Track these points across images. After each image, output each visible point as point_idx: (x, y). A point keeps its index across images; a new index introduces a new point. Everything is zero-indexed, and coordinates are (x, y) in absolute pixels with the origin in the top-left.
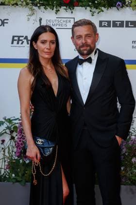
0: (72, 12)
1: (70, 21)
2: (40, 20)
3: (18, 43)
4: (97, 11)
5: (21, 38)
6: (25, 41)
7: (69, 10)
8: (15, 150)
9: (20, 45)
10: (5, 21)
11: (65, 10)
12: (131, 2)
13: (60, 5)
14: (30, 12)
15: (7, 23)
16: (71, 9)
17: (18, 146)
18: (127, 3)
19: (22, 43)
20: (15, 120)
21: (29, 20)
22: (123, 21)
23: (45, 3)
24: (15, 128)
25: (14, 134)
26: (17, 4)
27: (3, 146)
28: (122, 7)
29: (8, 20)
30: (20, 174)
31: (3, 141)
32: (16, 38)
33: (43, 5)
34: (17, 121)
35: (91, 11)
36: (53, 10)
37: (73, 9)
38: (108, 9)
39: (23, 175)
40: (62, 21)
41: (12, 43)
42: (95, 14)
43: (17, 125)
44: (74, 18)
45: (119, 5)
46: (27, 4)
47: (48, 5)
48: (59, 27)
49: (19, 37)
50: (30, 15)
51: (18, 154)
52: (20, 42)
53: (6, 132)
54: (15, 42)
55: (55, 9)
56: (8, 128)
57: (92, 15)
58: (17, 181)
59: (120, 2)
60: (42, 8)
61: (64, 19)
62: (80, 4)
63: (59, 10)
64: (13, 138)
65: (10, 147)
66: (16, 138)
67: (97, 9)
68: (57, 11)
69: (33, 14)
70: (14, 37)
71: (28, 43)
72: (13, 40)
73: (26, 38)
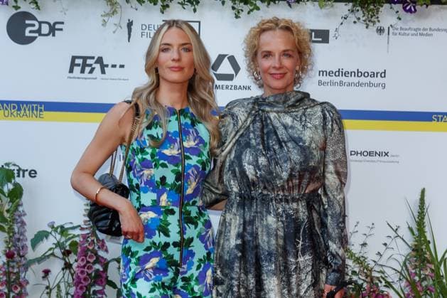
0: (195, 10)
2: (130, 25)
3: (83, 71)
4: (247, 8)
6: (98, 67)
7: (189, 7)
8: (72, 290)
9: (86, 74)
10: (57, 26)
11: (180, 6)
14: (108, 9)
15: (61, 30)
16: (192, 4)
17: (77, 283)
19: (91, 72)
20: (74, 228)
21: (104, 23)
24: (74, 244)
25: (72, 259)
27: (46, 283)
28: (298, 1)
29: (62, 23)
31: (47, 272)
32: (78, 61)
34: (77, 232)
35: (233, 8)
36: (155, 4)
37: (197, 3)
38: (269, 4)
41: (71, 71)
42: (242, 15)
43: (77, 239)
44: (199, 22)
49: (85, 59)
50: (107, 15)
52: (88, 69)
53: (53, 254)
55: (160, 3)
56: (58, 245)
57: (237, 17)
63: (168, 6)
64: (68, 266)
65: (62, 285)
66: (75, 266)
67: (246, 3)
68: (165, 7)
69: (114, 12)
70: (74, 58)
71: (103, 72)
72: (73, 65)
73: (100, 60)
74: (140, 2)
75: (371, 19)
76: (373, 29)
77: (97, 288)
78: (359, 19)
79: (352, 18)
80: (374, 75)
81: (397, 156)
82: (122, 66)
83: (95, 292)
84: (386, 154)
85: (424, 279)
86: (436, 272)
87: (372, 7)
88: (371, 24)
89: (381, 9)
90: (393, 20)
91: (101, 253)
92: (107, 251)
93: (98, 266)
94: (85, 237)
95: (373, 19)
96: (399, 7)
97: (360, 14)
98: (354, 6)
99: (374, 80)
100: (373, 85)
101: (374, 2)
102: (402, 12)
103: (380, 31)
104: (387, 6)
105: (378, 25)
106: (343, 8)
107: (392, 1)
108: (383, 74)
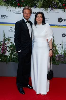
2: (10, 10)
3: (3, 17)
5: (4, 16)
6: (5, 17)
7: (19, 8)
13: (17, 6)
14: (7, 8)
17: (2, 50)
19: (4, 18)
21: (6, 10)
22: (36, 12)
23: (12, 5)
26: (3, 5)
30: (3, 59)
33: (11, 6)
34: (2, 42)
39: (4, 59)
40: (17, 11)
41: (1, 17)
43: (2, 43)
45: (35, 7)
46: (6, 5)
47: (13, 6)
48: (16, 13)
49: (3, 16)
51: (2, 53)
52: (4, 17)
54: (2, 17)
58: (2, 61)
60: (11, 7)
62: (23, 6)
66: (2, 47)
68: (16, 8)
69: (8, 8)
70: (2, 15)
71: (6, 18)
72: (1, 16)
73: (6, 16)
74: (12, 7)
75: (46, 10)
76: (47, 12)
77: (5, 51)
79: (44, 10)
82: (9, 17)
83: (5, 52)
85: (54, 49)
86: (55, 48)
90: (50, 11)
91: (6, 45)
92: (7, 45)
93: (5, 47)
94: (3, 43)
97: (45, 10)
98: (44, 8)
101: (47, 8)
102: (51, 10)
103: (48, 12)
104: (49, 9)
105: (47, 11)
106: (42, 9)
107: (49, 8)
108: (48, 19)
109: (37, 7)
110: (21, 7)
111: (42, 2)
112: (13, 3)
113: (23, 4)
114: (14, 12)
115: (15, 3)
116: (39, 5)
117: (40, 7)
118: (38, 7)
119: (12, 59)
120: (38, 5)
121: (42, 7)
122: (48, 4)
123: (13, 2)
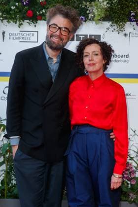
0: (35, 26)
1: (33, 35)
7: (32, 24)
11: (28, 24)
12: (94, 16)
13: (23, 19)
16: (34, 23)
18: (89, 18)
22: (87, 35)
23: (8, 16)
28: (85, 21)
33: (6, 18)
36: (16, 23)
37: (37, 22)
40: (25, 35)
44: (38, 32)
45: (82, 19)
47: (11, 18)
48: (23, 41)
55: (18, 22)
59: (83, 16)
60: (5, 21)
61: (28, 33)
62: (43, 18)
63: (22, 24)
68: (21, 25)
74: (8, 22)
76: (122, 34)
78: (115, 29)
79: (112, 29)
80: (123, 56)
81: (135, 96)
84: (130, 95)
87: (121, 24)
88: (121, 32)
89: (126, 24)
90: (131, 30)
95: (122, 29)
96: (134, 23)
97: (116, 26)
98: (112, 23)
99: (123, 59)
100: (123, 61)
101: (122, 21)
102: (136, 26)
103: (126, 35)
104: (128, 23)
105: (124, 32)
106: (107, 24)
107: (131, 21)
108: (127, 56)
109: (90, 20)
110: (39, 21)
111: (105, 3)
112: (11, 10)
113: (44, 11)
114: (17, 39)
115: (19, 10)
116: (96, 13)
117: (100, 20)
118: (94, 21)
119: (12, 187)
120: (94, 13)
121: (105, 19)
122: (127, 10)
123: (13, 8)
